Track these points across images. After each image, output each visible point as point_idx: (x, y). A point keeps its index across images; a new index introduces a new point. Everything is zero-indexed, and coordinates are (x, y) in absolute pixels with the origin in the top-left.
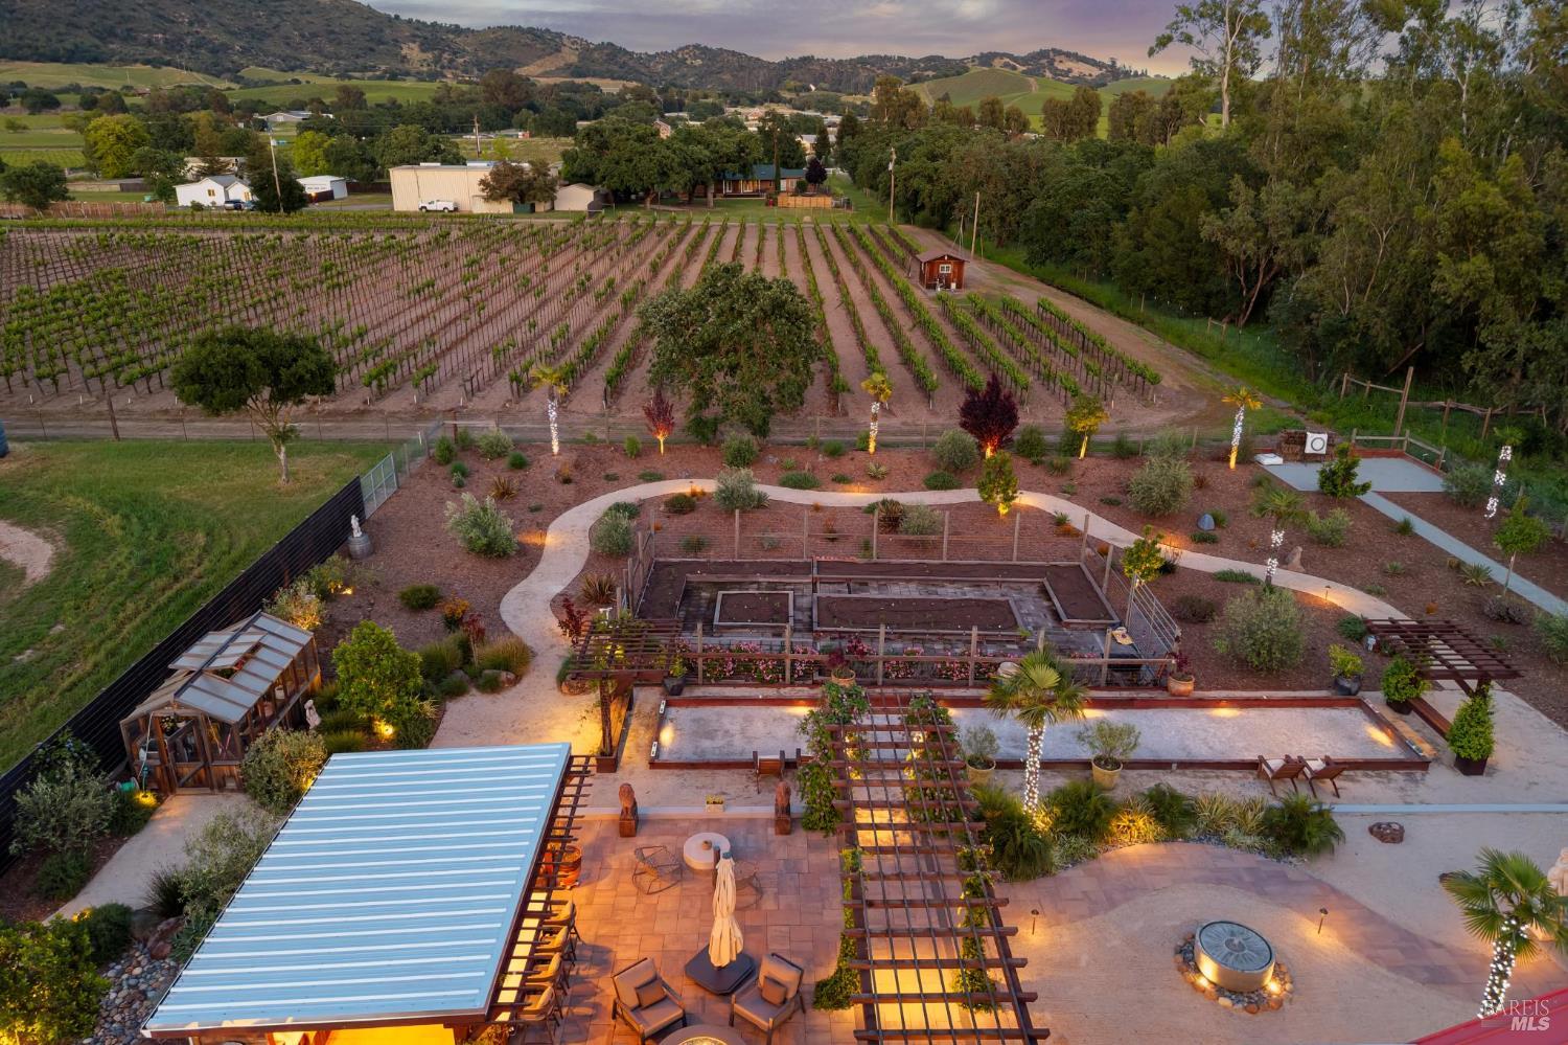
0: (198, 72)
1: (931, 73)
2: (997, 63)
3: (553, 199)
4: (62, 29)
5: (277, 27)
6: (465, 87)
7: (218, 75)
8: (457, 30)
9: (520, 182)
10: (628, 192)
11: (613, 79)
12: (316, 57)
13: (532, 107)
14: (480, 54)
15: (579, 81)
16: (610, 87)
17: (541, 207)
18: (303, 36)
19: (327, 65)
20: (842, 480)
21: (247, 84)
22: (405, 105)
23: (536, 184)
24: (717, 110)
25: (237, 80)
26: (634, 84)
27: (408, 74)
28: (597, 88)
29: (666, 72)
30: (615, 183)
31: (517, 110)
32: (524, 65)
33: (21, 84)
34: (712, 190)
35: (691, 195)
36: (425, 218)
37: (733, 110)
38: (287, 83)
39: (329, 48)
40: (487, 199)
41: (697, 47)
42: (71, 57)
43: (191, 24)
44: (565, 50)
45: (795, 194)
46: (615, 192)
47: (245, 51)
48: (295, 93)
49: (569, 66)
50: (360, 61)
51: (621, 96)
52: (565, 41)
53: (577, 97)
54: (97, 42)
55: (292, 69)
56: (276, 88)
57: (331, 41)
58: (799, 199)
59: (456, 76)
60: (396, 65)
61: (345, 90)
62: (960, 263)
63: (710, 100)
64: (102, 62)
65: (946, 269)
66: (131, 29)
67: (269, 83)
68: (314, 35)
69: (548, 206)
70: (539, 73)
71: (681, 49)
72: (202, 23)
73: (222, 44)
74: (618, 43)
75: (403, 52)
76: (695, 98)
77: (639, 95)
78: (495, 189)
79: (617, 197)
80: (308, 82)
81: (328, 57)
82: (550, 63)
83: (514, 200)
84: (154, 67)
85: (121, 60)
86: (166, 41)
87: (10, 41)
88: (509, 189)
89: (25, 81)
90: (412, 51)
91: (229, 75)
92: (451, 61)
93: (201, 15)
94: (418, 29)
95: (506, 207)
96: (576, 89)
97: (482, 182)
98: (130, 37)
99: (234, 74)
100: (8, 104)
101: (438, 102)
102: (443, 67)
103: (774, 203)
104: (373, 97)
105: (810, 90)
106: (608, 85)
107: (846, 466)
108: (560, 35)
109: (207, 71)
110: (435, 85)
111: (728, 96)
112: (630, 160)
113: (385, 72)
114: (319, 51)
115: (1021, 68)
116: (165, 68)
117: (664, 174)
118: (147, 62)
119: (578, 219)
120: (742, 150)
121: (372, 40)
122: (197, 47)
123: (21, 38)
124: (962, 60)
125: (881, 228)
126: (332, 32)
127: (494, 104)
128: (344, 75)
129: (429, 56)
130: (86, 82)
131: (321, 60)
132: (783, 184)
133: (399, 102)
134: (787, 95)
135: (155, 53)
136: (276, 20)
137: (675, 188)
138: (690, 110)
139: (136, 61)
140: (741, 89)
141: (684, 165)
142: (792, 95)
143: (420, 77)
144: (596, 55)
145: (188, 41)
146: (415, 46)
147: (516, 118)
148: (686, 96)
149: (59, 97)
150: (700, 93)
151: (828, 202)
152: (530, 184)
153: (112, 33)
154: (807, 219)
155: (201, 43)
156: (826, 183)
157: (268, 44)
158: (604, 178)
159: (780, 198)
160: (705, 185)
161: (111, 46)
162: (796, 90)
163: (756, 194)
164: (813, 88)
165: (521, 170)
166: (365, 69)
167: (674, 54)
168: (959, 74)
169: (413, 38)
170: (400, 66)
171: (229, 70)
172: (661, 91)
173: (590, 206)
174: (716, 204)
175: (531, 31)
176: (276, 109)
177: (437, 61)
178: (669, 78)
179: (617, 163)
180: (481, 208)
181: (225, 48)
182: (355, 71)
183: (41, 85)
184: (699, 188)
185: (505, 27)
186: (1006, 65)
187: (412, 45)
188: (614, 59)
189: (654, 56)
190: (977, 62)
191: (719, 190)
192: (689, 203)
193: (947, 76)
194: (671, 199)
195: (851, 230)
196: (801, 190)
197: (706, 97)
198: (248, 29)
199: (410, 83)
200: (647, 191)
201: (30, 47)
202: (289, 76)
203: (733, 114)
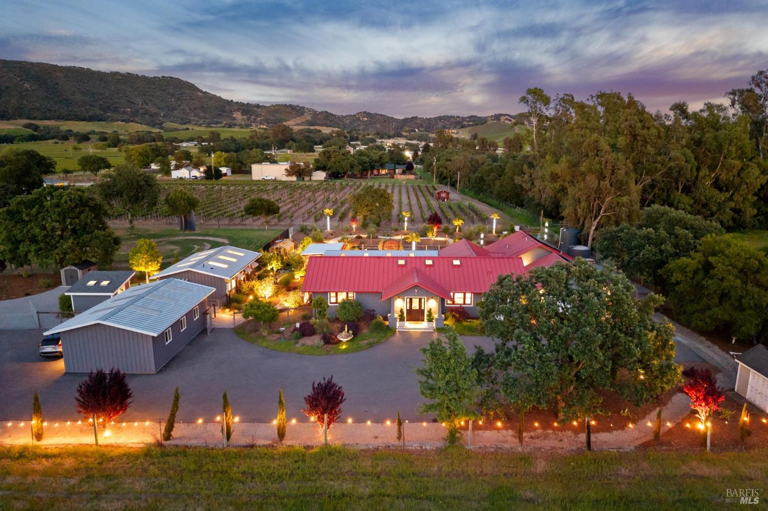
0: (145, 124)
1: (471, 123)
2: (502, 118)
3: (311, 176)
4: (88, 107)
5: (180, 105)
6: (262, 131)
7: (153, 126)
8: (258, 106)
9: (300, 170)
10: (338, 173)
11: (327, 126)
12: (196, 119)
13: (293, 140)
14: (268, 116)
15: (312, 128)
16: (326, 130)
17: (307, 179)
18: (190, 109)
19: (200, 122)
20: (397, 235)
21: (166, 131)
22: (237, 139)
23: (305, 170)
24: (373, 141)
25: (162, 128)
26: (336, 129)
27: (236, 125)
28: (320, 131)
29: (351, 123)
30: (334, 170)
31: (287, 141)
32: (287, 121)
33: (70, 131)
34: (369, 173)
35: (362, 174)
36: (265, 182)
37: (380, 140)
38: (183, 130)
39: (202, 114)
40: (287, 176)
41: (365, 112)
42: (91, 119)
43: (142, 104)
44: (305, 114)
45: (401, 174)
46: (333, 173)
47: (165, 116)
48: (188, 134)
49: (307, 121)
50: (215, 120)
51: (331, 134)
52: (306, 110)
53: (311, 135)
54: (102, 113)
55: (185, 123)
56: (180, 132)
57: (203, 111)
58: (402, 176)
59: (257, 126)
60: (230, 121)
61: (212, 133)
62: (448, 194)
63: (370, 136)
64: (104, 121)
65: (443, 195)
66: (117, 107)
67: (177, 130)
68: (196, 109)
69: (309, 178)
70: (295, 125)
71: (358, 113)
72: (147, 104)
73: (155, 113)
74: (329, 111)
75: (234, 116)
76: (364, 136)
77: (339, 135)
78: (289, 173)
79: (335, 175)
80: (193, 129)
81: (201, 118)
82: (299, 120)
83: (297, 176)
84: (126, 123)
85: (112, 120)
86: (131, 112)
87: (66, 113)
88: (296, 172)
89: (72, 129)
90: (238, 115)
91: (158, 126)
92: (255, 119)
93: (147, 101)
94: (241, 106)
95: (294, 178)
96: (309, 131)
97: (286, 170)
98: (116, 110)
99: (160, 125)
100: (69, 139)
101: (252, 137)
102: (251, 122)
103: (393, 177)
104: (223, 136)
105: (415, 131)
106: (325, 130)
107: (398, 232)
108: (303, 108)
109: (148, 124)
110: (248, 130)
111: (378, 134)
112: (339, 162)
113: (226, 124)
114: (197, 115)
115: (513, 120)
116: (130, 123)
117: (352, 167)
118: (123, 121)
119: (321, 182)
120: (381, 158)
121: (221, 111)
122: (145, 114)
123: (70, 111)
124: (486, 117)
125: (429, 185)
126: (203, 107)
127: (277, 139)
128: (208, 126)
129: (245, 117)
130: (97, 130)
131: (198, 119)
132: (397, 171)
133: (235, 137)
134: (405, 134)
135: (126, 117)
136: (179, 103)
137: (355, 173)
138: (362, 141)
139: (118, 120)
140: (385, 131)
141: (359, 163)
142: (408, 134)
143: (241, 126)
144: (319, 116)
145: (141, 112)
146: (239, 113)
147: (287, 145)
148: (360, 134)
149: (90, 136)
150: (366, 133)
151: (413, 177)
152: (303, 170)
153: (109, 108)
154: (404, 183)
155: (146, 112)
156: (414, 170)
157: (175, 112)
158: (330, 168)
159: (395, 176)
160: (367, 171)
161: (108, 114)
162: (409, 132)
163: (386, 174)
164: (417, 130)
165: (299, 166)
166: (217, 123)
167: (354, 116)
168: (482, 124)
169: (238, 110)
170: (232, 122)
171: (158, 124)
172: (348, 133)
173: (325, 178)
174: (371, 178)
175: (290, 106)
176: (182, 141)
177: (249, 119)
178: (352, 126)
179: (335, 163)
180: (285, 179)
181: (157, 114)
182: (213, 124)
183: (79, 131)
184: (365, 172)
185: (279, 105)
186: (507, 119)
187: (238, 113)
188: (327, 118)
189: (345, 117)
190: (493, 118)
191: (372, 173)
192: (361, 178)
193: (477, 125)
194: (354, 176)
195: (419, 186)
196: (404, 173)
197: (369, 135)
198: (167, 106)
199: (237, 129)
200: (345, 173)
201: (74, 115)
202: (185, 127)
203: (380, 142)
